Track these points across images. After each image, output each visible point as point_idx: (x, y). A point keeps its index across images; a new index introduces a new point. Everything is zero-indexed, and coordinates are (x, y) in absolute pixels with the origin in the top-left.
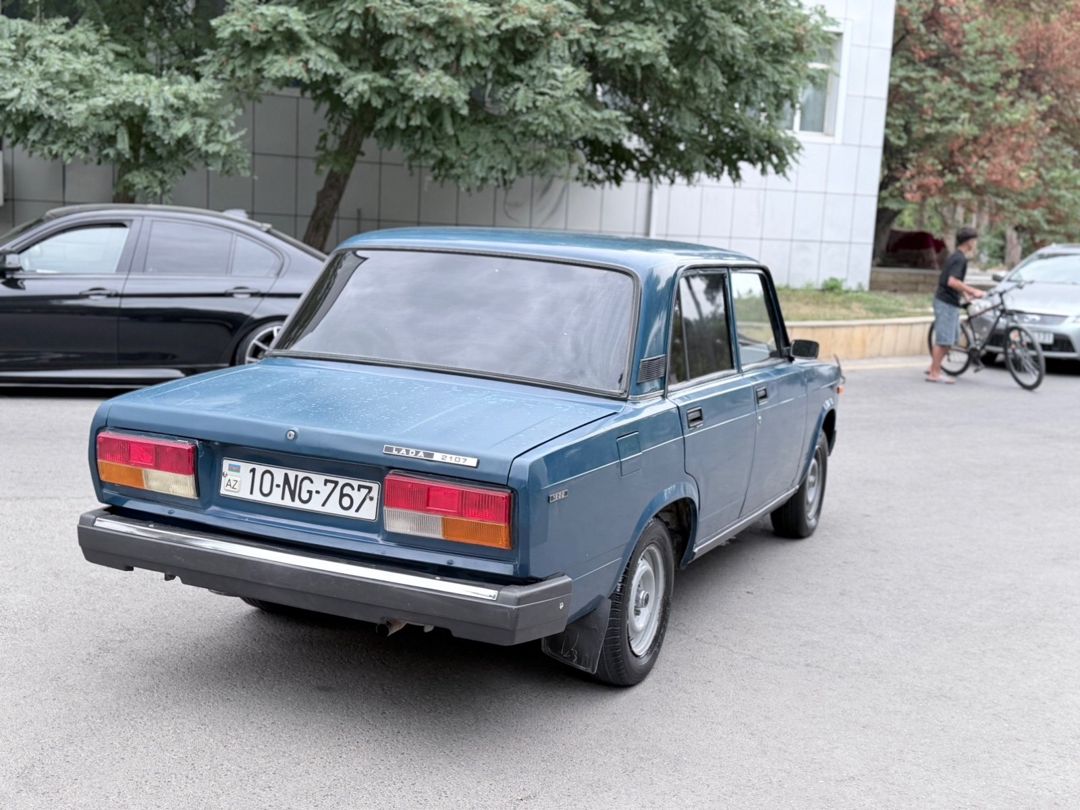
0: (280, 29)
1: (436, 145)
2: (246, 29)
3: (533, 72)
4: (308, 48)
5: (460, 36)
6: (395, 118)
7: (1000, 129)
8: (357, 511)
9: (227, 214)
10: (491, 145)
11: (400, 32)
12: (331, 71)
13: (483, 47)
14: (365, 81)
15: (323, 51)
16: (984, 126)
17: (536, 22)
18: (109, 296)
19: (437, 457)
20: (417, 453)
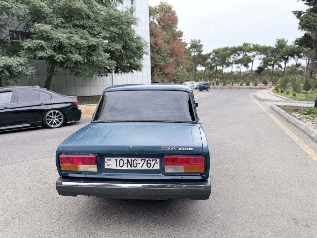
0: (40, 45)
1: (76, 69)
2: (31, 46)
3: (96, 54)
4: (46, 50)
5: (80, 47)
6: (68, 64)
7: (168, 64)
8: (153, 167)
9: (34, 87)
10: (88, 68)
11: (68, 46)
12: (53, 54)
13: (85, 49)
14: (61, 56)
15: (50, 50)
16: (166, 63)
17: (96, 43)
18: (10, 108)
19: (180, 149)
20: (173, 149)
